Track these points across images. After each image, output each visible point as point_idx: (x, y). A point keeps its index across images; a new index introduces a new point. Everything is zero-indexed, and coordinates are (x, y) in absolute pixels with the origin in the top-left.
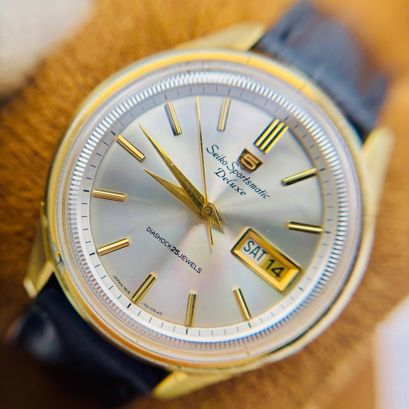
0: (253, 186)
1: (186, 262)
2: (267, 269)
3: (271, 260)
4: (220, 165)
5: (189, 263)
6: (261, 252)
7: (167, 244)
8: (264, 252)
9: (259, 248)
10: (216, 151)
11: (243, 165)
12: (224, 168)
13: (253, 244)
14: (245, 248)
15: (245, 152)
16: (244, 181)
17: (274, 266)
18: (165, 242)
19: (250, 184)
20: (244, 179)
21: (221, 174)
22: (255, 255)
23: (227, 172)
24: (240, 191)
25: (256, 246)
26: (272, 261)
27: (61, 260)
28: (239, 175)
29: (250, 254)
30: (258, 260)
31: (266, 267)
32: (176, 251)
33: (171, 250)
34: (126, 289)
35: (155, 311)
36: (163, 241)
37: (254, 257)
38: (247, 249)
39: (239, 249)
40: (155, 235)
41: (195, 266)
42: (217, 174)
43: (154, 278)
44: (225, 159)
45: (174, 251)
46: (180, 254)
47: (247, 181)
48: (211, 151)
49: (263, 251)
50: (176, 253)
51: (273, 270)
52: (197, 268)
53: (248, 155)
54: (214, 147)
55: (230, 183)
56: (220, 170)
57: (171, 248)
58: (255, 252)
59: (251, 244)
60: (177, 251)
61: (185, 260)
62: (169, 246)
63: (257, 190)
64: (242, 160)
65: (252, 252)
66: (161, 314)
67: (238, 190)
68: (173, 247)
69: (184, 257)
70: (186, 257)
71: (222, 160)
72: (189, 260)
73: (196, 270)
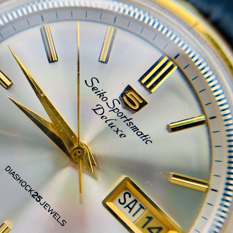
0: (135, 129)
1: (49, 211)
2: (143, 227)
3: (148, 217)
4: (99, 101)
5: (51, 213)
6: (137, 207)
8: (142, 207)
9: (136, 201)
10: (96, 84)
11: (125, 103)
12: (104, 104)
13: (130, 197)
14: (119, 200)
15: (129, 88)
16: (124, 121)
17: (150, 225)
18: (26, 186)
19: (132, 126)
20: (125, 119)
21: (100, 111)
22: (131, 209)
23: (107, 109)
24: (120, 133)
25: (132, 199)
26: (150, 219)
28: (120, 115)
29: (125, 207)
30: (133, 216)
31: (142, 225)
32: (37, 197)
33: (33, 196)
36: (24, 184)
37: (129, 212)
38: (122, 201)
39: (112, 201)
40: (15, 176)
41: (58, 217)
42: (94, 110)
43: (7, 228)
44: (105, 95)
45: (36, 197)
46: (42, 201)
47: (128, 122)
48: (90, 84)
49: (140, 205)
50: (38, 199)
51: (149, 229)
52: (60, 220)
53: (131, 93)
54: (94, 80)
55: (109, 122)
56: (99, 107)
57: (33, 193)
58: (131, 206)
59: (127, 196)
60: (39, 197)
61: (48, 209)
62: (30, 190)
63: (139, 134)
64: (125, 98)
65: (128, 206)
67: (117, 132)
68: (35, 192)
69: (47, 205)
70: (49, 206)
71: (101, 95)
72: (52, 210)
73: (59, 222)
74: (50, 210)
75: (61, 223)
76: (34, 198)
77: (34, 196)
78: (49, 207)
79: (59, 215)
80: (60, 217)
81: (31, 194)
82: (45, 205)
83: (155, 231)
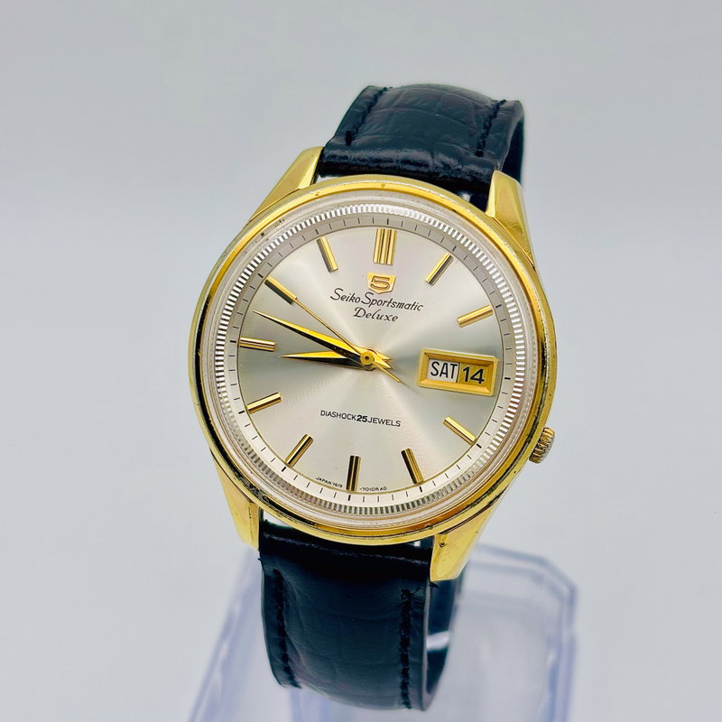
0: (401, 305)
1: (380, 423)
2: (466, 380)
3: (465, 370)
4: (354, 305)
5: (383, 423)
6: (450, 368)
7: (350, 417)
8: (454, 365)
9: (446, 364)
10: (341, 294)
12: (360, 305)
13: (438, 364)
14: (432, 373)
16: (388, 306)
17: (470, 375)
18: (347, 416)
19: (396, 305)
20: (386, 304)
21: (361, 313)
22: (446, 374)
23: (366, 307)
24: (391, 318)
25: (441, 364)
26: (467, 369)
27: (258, 490)
29: (440, 376)
30: (452, 377)
31: (464, 379)
32: (362, 418)
33: (358, 420)
34: (336, 485)
35: (377, 489)
36: (344, 416)
37: (447, 377)
38: (435, 372)
40: (332, 415)
41: (390, 422)
42: (356, 316)
43: (357, 458)
44: (356, 296)
46: (369, 419)
47: (391, 304)
48: (337, 297)
49: (452, 365)
50: (365, 420)
51: (472, 378)
52: (394, 423)
54: (338, 291)
55: (376, 316)
56: (357, 310)
57: (357, 418)
58: (444, 371)
59: (435, 365)
60: (364, 417)
61: (377, 422)
62: (353, 417)
63: (407, 306)
65: (442, 373)
66: (385, 488)
67: (388, 319)
68: (358, 416)
70: (377, 418)
71: (353, 299)
72: (382, 420)
75: (396, 425)
77: (360, 420)
78: (377, 420)
79: (390, 420)
80: (392, 421)
81: (355, 420)
82: (374, 420)
83: (478, 377)
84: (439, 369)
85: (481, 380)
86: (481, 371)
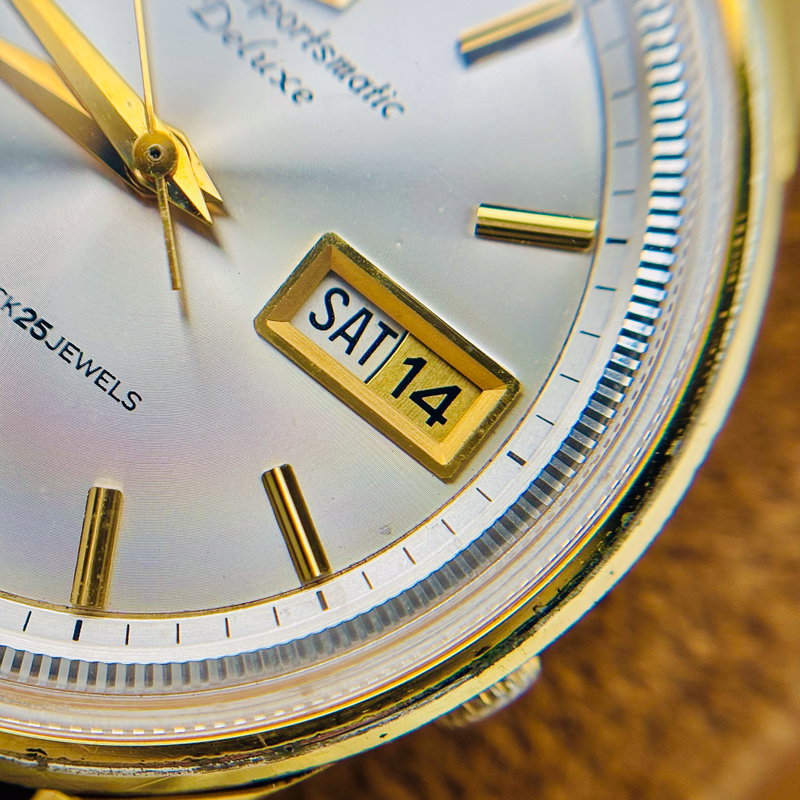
1: (79, 367)
2: (396, 394)
3: (408, 362)
5: (88, 373)
6: (373, 331)
8: (387, 332)
9: (366, 314)
13: (346, 302)
14: (312, 317)
16: (305, 46)
17: (419, 384)
19: (330, 59)
21: (216, 18)
22: (353, 342)
24: (291, 88)
25: (356, 306)
26: (417, 365)
29: (332, 338)
30: (362, 362)
32: (35, 324)
33: (18, 321)
37: (349, 351)
38: (322, 319)
39: (287, 319)
41: (112, 383)
42: (196, 14)
45: (30, 325)
46: (52, 337)
47: (316, 47)
49: (381, 324)
50: (39, 332)
51: (417, 397)
52: (121, 393)
57: (18, 313)
58: (352, 331)
59: (337, 299)
60: (42, 324)
61: (74, 359)
62: (7, 305)
63: (358, 84)
65: (342, 332)
67: (283, 83)
68: (25, 311)
69: (70, 348)
70: (78, 350)
72: (90, 362)
73: (118, 400)
74: (81, 364)
75: (123, 402)
76: (24, 327)
77: (25, 323)
78: (77, 354)
79: (114, 378)
80: (119, 382)
81: (10, 315)
82: (66, 349)
83: (435, 402)
84: (343, 314)
85: (436, 416)
86: (452, 393)
